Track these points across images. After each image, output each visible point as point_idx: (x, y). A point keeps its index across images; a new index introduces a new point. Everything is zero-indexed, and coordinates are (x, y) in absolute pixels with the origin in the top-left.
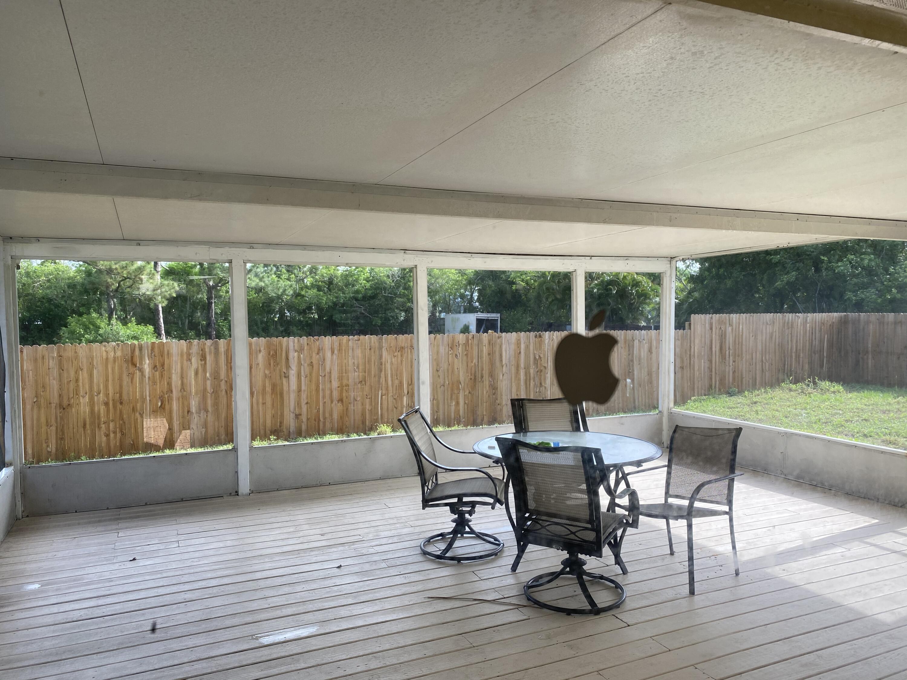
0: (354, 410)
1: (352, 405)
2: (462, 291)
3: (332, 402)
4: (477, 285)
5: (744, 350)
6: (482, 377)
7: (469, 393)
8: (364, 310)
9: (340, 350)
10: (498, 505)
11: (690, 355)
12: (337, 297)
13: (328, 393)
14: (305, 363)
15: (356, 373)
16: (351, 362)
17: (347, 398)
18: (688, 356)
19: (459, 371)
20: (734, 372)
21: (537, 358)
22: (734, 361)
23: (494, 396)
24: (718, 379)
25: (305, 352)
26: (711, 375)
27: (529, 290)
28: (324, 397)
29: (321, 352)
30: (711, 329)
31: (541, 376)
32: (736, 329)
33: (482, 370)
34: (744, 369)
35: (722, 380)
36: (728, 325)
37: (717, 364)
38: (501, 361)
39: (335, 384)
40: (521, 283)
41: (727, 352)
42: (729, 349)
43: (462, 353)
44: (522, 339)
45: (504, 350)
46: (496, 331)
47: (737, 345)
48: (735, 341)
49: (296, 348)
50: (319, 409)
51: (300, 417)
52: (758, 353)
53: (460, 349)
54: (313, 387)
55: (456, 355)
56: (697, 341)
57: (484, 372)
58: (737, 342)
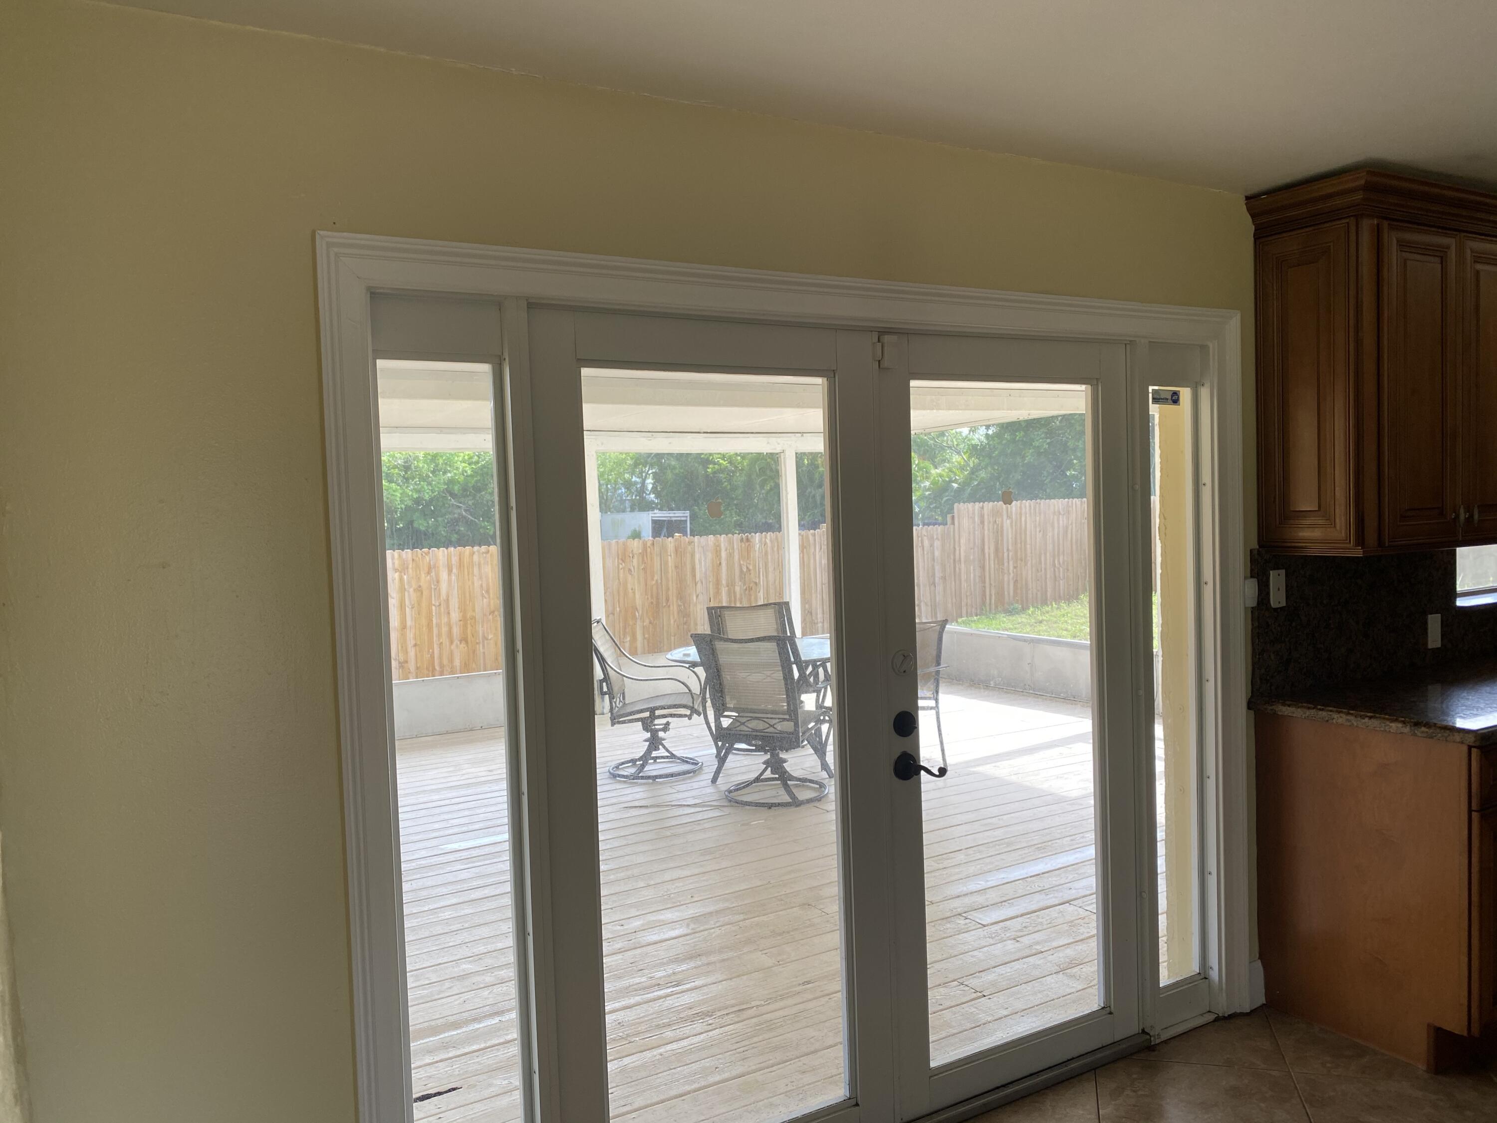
0: (484, 653)
1: (481, 645)
2: (627, 476)
3: (452, 642)
4: (652, 466)
5: (1029, 551)
6: (667, 600)
7: (650, 623)
8: (465, 511)
9: (460, 566)
10: (695, 716)
11: (954, 560)
12: (418, 491)
13: (444, 629)
14: (411, 587)
15: (485, 600)
16: (477, 584)
17: (473, 636)
18: (952, 561)
19: (634, 593)
20: (1016, 582)
21: (745, 570)
22: (1015, 567)
23: (685, 627)
24: (993, 592)
25: (410, 571)
26: (985, 587)
27: (733, 472)
28: (439, 635)
29: (433, 570)
30: (982, 522)
31: (750, 595)
32: (1016, 523)
33: (668, 589)
34: (1030, 577)
35: (1000, 595)
36: (1005, 517)
37: (992, 572)
38: (694, 576)
39: (455, 615)
40: (721, 461)
41: (1006, 554)
42: (1008, 550)
43: (638, 568)
44: (722, 545)
45: (697, 561)
46: (685, 534)
47: (1019, 545)
48: (1016, 538)
49: (397, 566)
50: (433, 652)
51: (406, 665)
52: (1048, 555)
53: (635, 561)
54: (424, 622)
55: (630, 570)
56: (963, 541)
57: (670, 593)
58: (1019, 541)
